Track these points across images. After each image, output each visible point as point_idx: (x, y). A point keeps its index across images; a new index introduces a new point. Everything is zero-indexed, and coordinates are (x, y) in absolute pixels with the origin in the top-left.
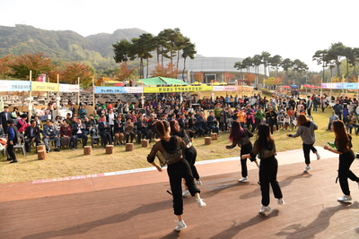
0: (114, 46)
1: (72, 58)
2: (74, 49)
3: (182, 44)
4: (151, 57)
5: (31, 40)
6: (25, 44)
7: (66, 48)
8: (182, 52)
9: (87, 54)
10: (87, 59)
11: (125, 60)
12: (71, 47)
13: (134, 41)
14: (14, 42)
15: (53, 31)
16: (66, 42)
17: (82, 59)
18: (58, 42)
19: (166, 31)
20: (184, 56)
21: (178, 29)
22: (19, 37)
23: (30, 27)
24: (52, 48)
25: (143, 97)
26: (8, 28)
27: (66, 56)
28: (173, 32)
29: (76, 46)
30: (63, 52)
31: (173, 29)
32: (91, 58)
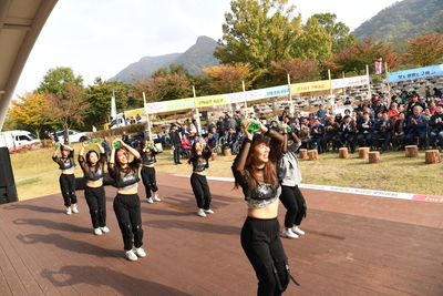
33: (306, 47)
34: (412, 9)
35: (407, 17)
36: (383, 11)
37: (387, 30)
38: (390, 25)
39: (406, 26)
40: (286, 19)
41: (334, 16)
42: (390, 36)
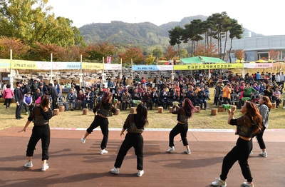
0: (170, 32)
1: (148, 43)
2: (150, 36)
3: (228, 25)
4: (202, 39)
5: (121, 32)
6: (116, 35)
7: (145, 36)
8: (229, 33)
9: (160, 40)
10: (160, 43)
11: (179, 43)
12: (148, 35)
13: (186, 26)
14: (110, 34)
15: (136, 24)
16: (144, 31)
17: (155, 44)
18: (139, 32)
19: (214, 15)
20: (231, 37)
21: (225, 13)
22: (113, 30)
23: (120, 22)
24: (134, 36)
25: (173, 74)
26: (106, 24)
27: (144, 42)
28: (220, 15)
29: (151, 34)
30: (142, 39)
31: (220, 13)
32: (162, 42)
33: (60, 37)
34: (101, 29)
35: (98, 33)
36: (85, 26)
37: (87, 37)
38: (88, 35)
39: (97, 38)
40: (44, 14)
41: (72, 21)
42: (89, 42)
